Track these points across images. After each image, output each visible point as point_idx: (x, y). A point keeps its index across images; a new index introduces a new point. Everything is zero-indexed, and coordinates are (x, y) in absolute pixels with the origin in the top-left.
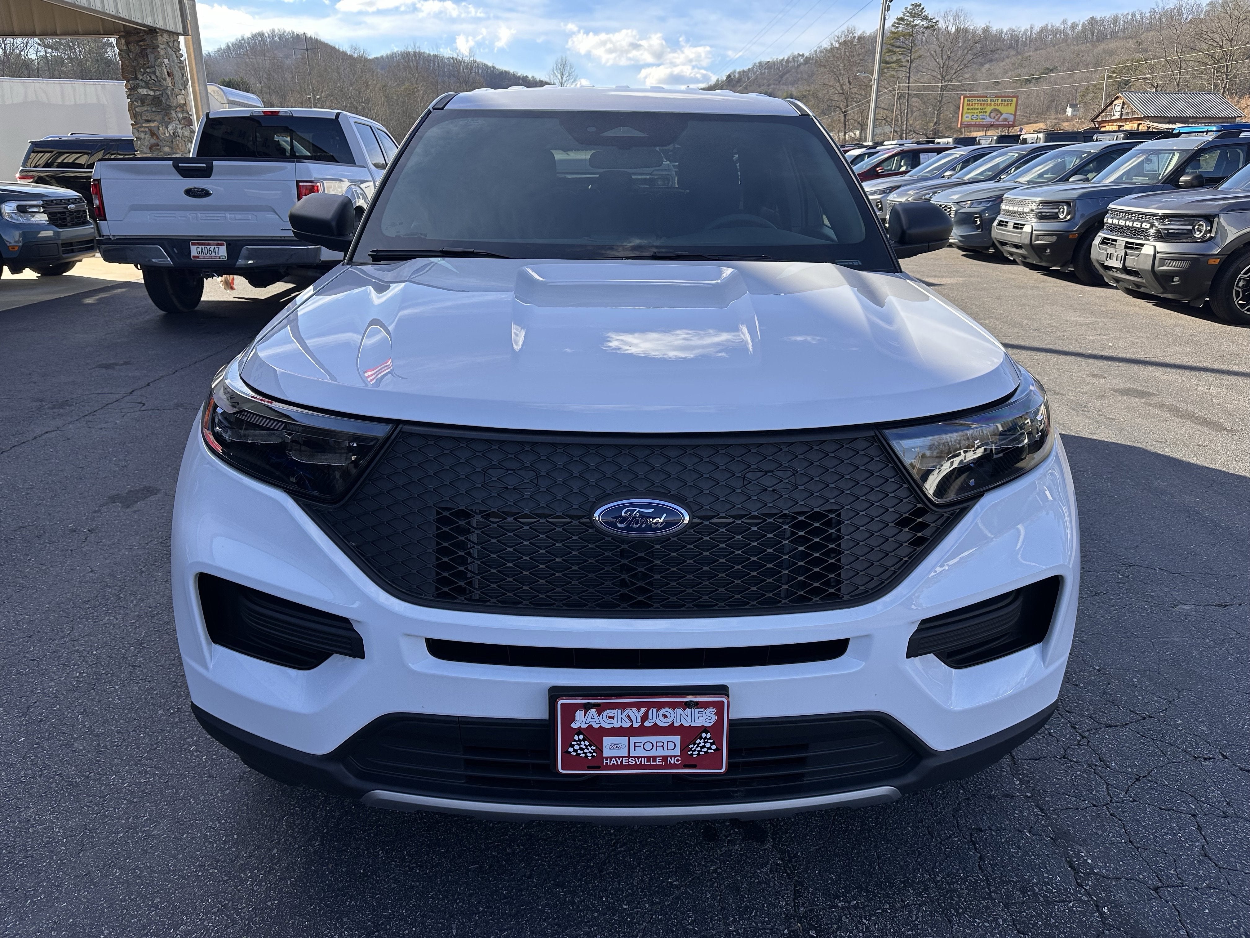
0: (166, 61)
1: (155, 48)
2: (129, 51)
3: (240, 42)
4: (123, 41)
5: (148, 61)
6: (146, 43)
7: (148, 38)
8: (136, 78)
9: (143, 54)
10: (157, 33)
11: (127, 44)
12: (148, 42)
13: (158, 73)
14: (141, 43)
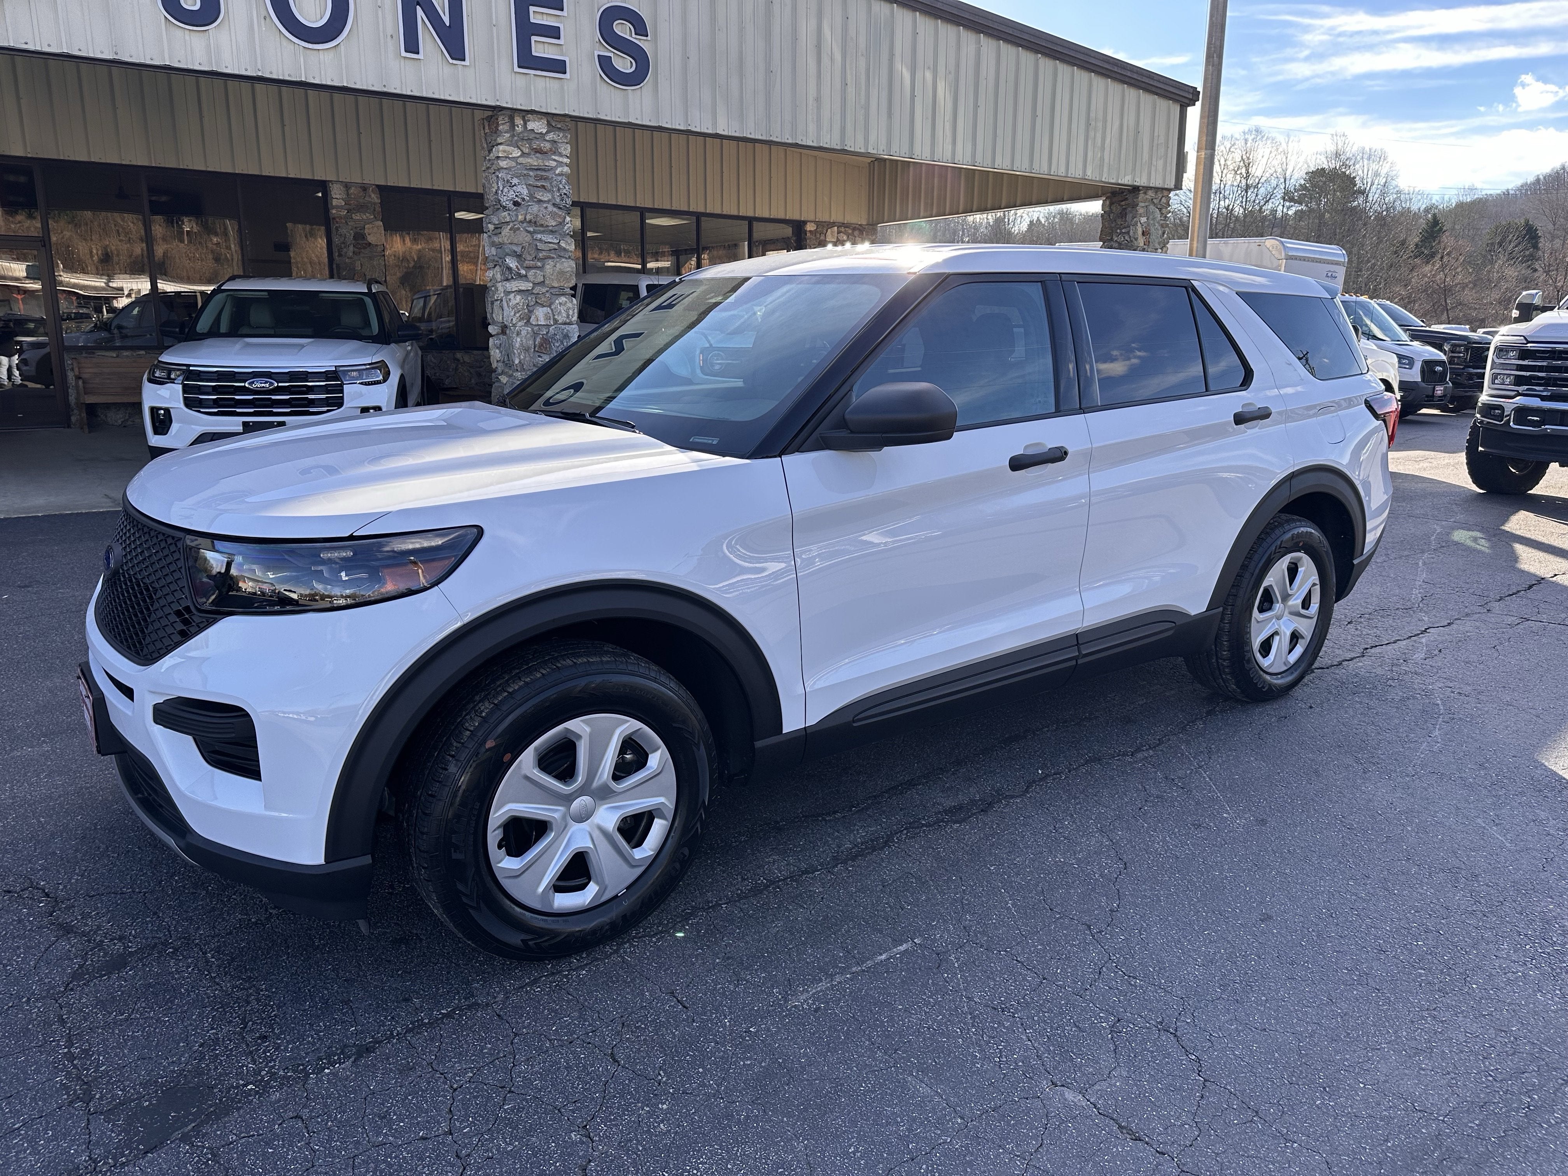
0: (1144, 220)
1: (1135, 206)
2: (1111, 211)
3: (1557, 173)
4: (1108, 202)
5: (1126, 221)
6: (1127, 202)
7: (1130, 197)
8: (1112, 239)
9: (1123, 215)
10: (1139, 190)
11: (1111, 204)
12: (1130, 201)
13: (1131, 233)
14: (1123, 203)
